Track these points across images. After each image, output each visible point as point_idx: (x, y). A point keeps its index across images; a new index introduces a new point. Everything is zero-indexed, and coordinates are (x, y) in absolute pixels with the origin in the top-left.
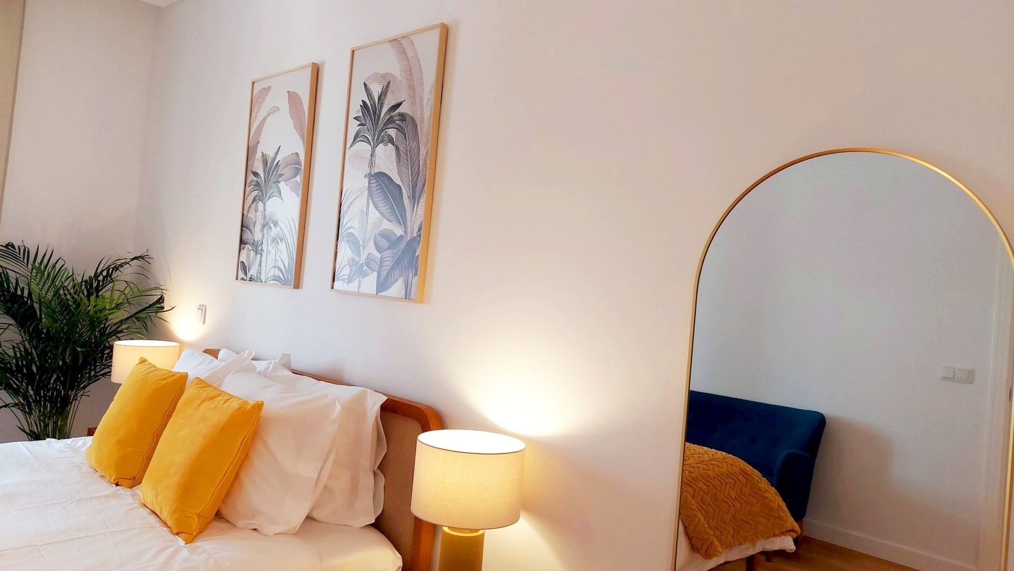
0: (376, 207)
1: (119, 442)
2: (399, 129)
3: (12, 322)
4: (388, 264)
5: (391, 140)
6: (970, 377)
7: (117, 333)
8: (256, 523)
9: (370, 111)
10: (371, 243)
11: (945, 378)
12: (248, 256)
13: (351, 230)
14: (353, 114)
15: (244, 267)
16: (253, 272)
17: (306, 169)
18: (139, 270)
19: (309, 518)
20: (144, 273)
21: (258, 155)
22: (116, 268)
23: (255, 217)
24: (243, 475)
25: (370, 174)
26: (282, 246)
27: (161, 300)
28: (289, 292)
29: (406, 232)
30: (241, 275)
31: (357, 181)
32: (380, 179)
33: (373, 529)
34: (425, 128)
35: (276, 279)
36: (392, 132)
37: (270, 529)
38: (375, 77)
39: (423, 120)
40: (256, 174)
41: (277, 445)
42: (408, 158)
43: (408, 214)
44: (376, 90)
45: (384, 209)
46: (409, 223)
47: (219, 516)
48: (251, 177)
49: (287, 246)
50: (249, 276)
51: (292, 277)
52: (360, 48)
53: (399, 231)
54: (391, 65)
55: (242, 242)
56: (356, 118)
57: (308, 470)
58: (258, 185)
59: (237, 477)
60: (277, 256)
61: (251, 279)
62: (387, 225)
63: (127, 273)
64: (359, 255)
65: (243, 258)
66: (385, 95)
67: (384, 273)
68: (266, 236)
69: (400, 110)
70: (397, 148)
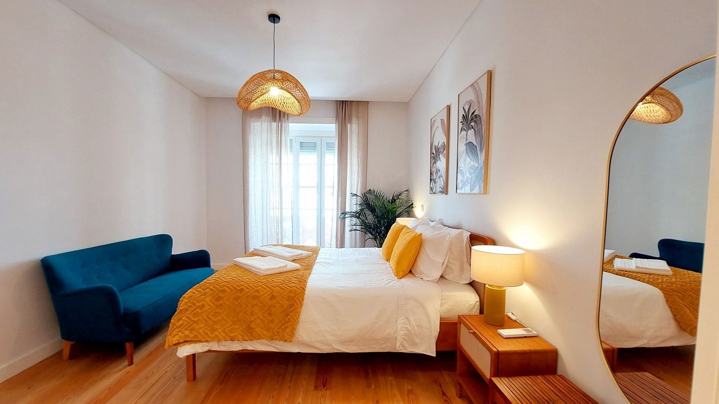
0: (469, 157)
1: (387, 248)
2: (475, 122)
3: (370, 213)
4: (473, 180)
5: (472, 127)
7: (399, 216)
8: (422, 276)
9: (465, 117)
10: (468, 172)
12: (433, 185)
13: (461, 168)
14: (460, 121)
15: (432, 189)
16: (434, 191)
17: (447, 147)
18: (406, 195)
19: (442, 277)
20: (408, 196)
21: (434, 146)
22: (400, 195)
23: (434, 170)
24: (418, 259)
25: (466, 143)
27: (412, 204)
28: (444, 196)
29: (479, 165)
30: (431, 192)
31: (462, 148)
32: (470, 145)
33: (469, 285)
34: (484, 118)
35: (441, 192)
36: (473, 124)
37: (425, 278)
38: (466, 103)
39: (483, 115)
40: (433, 154)
41: (428, 250)
42: (478, 133)
43: (479, 157)
44: (467, 109)
45: (471, 157)
46: (480, 160)
47: (410, 272)
48: (432, 155)
49: (443, 180)
51: (445, 190)
52: (461, 93)
53: (477, 165)
54: (471, 96)
55: (431, 180)
56: (461, 122)
57: (440, 259)
58: (434, 157)
59: (416, 260)
60: (440, 183)
61: (434, 193)
62: (472, 163)
63: (403, 196)
64: (464, 178)
65: (431, 186)
66: (470, 109)
67: (472, 184)
68: (437, 176)
69: (475, 114)
70: (475, 130)
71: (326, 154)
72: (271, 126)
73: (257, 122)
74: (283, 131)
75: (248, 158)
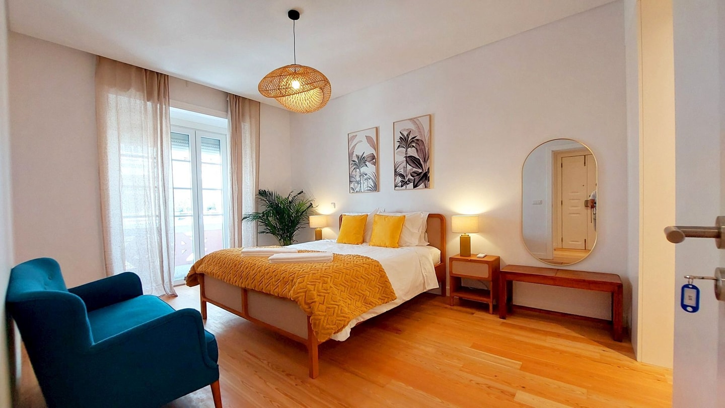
0: (410, 165)
2: (416, 143)
4: (417, 180)
5: (413, 146)
6: (541, 203)
8: (408, 244)
9: (403, 139)
10: (410, 175)
11: (534, 204)
12: (354, 185)
13: (401, 172)
14: (396, 141)
15: (353, 189)
16: (357, 190)
17: (377, 158)
21: (354, 155)
23: (356, 174)
25: (406, 157)
26: (370, 180)
29: (423, 170)
30: (352, 191)
31: (401, 159)
32: (410, 158)
34: (426, 142)
35: (368, 190)
36: (414, 145)
37: (411, 245)
38: (404, 130)
39: (425, 140)
40: (354, 161)
41: (407, 226)
42: (421, 150)
43: (423, 166)
44: (405, 134)
45: (413, 165)
46: (424, 168)
48: (352, 162)
49: (373, 181)
50: (355, 191)
51: (376, 189)
52: (397, 122)
53: (420, 171)
54: (411, 126)
55: (351, 182)
56: (398, 142)
57: (416, 231)
58: (355, 164)
60: (368, 184)
61: (357, 192)
62: (415, 170)
65: (352, 186)
66: (409, 135)
67: (416, 182)
68: (362, 179)
69: (416, 138)
70: (416, 149)
71: (202, 150)
72: (145, 105)
73: (121, 95)
74: (164, 118)
75: (106, 144)
